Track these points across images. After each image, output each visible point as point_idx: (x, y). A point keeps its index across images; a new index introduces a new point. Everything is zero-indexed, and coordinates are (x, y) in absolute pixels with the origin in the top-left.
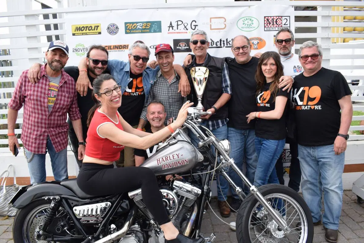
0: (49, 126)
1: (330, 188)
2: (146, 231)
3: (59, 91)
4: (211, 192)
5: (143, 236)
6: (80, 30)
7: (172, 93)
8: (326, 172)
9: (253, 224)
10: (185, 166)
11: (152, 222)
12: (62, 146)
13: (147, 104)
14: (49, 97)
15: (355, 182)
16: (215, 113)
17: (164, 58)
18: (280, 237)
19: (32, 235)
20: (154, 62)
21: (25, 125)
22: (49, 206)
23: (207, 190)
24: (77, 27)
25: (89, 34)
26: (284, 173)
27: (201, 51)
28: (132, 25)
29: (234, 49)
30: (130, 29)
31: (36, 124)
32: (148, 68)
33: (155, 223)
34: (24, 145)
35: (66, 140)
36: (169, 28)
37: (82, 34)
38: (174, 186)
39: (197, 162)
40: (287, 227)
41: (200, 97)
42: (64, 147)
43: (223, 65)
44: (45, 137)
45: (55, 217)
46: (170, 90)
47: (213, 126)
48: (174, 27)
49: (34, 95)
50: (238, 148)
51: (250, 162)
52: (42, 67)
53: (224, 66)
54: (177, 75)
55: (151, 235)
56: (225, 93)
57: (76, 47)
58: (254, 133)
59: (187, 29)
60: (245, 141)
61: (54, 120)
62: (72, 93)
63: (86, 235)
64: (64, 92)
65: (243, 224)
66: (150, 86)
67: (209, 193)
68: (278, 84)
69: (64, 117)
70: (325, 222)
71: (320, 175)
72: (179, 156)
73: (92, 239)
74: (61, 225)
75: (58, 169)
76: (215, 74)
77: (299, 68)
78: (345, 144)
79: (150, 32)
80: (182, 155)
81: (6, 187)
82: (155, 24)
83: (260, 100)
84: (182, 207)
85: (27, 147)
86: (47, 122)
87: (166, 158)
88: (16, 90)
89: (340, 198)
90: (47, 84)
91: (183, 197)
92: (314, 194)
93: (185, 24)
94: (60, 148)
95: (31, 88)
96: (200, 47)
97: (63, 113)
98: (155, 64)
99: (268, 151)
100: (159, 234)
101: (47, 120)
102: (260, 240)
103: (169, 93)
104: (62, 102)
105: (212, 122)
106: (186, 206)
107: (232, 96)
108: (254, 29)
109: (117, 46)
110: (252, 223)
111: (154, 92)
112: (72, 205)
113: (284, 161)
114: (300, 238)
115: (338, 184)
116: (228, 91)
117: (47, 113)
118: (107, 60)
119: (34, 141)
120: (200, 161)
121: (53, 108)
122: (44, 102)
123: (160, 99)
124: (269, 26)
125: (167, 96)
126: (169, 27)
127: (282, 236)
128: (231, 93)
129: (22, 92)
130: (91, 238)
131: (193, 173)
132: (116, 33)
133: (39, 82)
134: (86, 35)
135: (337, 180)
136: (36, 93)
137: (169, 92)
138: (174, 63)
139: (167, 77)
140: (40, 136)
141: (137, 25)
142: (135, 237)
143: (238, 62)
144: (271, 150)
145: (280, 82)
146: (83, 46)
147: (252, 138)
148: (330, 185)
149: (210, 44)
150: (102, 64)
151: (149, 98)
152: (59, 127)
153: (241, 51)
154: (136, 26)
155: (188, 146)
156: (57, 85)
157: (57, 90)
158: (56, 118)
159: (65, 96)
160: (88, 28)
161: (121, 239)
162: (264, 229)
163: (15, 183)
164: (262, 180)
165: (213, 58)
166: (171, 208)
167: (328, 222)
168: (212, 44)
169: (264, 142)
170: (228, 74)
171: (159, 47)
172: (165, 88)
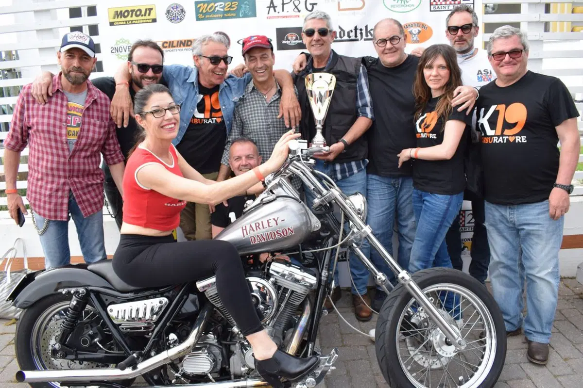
0: (71, 174)
1: (538, 275)
2: (226, 345)
3: (84, 116)
4: (333, 281)
5: (222, 352)
6: (122, 16)
7: (273, 119)
8: (532, 248)
9: (405, 334)
10: (289, 238)
11: (235, 330)
12: (94, 207)
13: (231, 137)
14: (68, 126)
15: (581, 264)
16: (345, 151)
17: (259, 59)
18: (449, 356)
19: (45, 350)
20: (241, 67)
21: (33, 174)
22: (69, 304)
23: (327, 277)
24: (117, 12)
25: (136, 22)
26: (463, 249)
27: (320, 48)
28: (208, 6)
29: (377, 43)
30: (204, 11)
31: (49, 172)
32: (230, 77)
33: (240, 333)
34: (33, 208)
35: (100, 197)
36: (268, 9)
37: (125, 23)
38: (271, 272)
39: (310, 231)
40: (460, 339)
41: (320, 124)
42: (97, 209)
43: (357, 70)
44: (66, 193)
45: (79, 322)
46: (269, 114)
47: (343, 171)
48: (276, 7)
49: (43, 124)
50: (384, 209)
51: (405, 231)
52: (54, 78)
53: (359, 70)
54: (279, 87)
55: (235, 352)
56: (362, 116)
57: (116, 44)
58: (412, 183)
59: (299, 11)
60: (396, 197)
61: (79, 164)
62: (107, 119)
63: (129, 351)
64: (93, 117)
65: (387, 333)
66: (232, 105)
67: (330, 283)
68: (451, 100)
69: (94, 159)
70: (528, 331)
71: (521, 253)
72: (278, 221)
73: (138, 358)
74: (90, 335)
75: (90, 244)
76: (344, 86)
77: (488, 73)
78: (567, 200)
79: (237, 17)
80: (284, 220)
81: (10, 274)
82: (245, 3)
83: (420, 127)
84: (285, 305)
85: (37, 209)
86: (67, 167)
87: (257, 225)
88: (14, 117)
89: (553, 291)
90: (65, 105)
91: (286, 290)
92: (511, 284)
93: (295, 2)
94: (89, 210)
95: (37, 112)
96: (318, 41)
97: (92, 152)
98: (243, 70)
99: (432, 212)
100: (246, 350)
101: (67, 164)
102: (416, 359)
103: (268, 119)
104: (91, 134)
105: (340, 166)
106: (292, 304)
107: (373, 120)
108: (412, 8)
109: (183, 42)
110: (402, 332)
111: (243, 117)
112: (107, 303)
113: (462, 229)
114: (482, 358)
115: (552, 268)
116: (367, 114)
117: (67, 153)
118: (161, 64)
119: (47, 199)
120: (316, 230)
121: (77, 144)
122: (61, 135)
123: (252, 128)
124: (439, 3)
125: (265, 123)
126: (269, 7)
127: (453, 354)
128: (372, 117)
129: (24, 120)
130: (136, 357)
131: (303, 250)
132: (181, 19)
133: (50, 102)
134: (132, 24)
135: (550, 260)
136: (46, 120)
137: (268, 116)
138: (275, 68)
139: (264, 92)
140: (57, 190)
141: (216, 5)
142: (207, 354)
143: (384, 65)
144: (439, 212)
145: (454, 96)
146: (127, 42)
147: (409, 191)
148: (537, 269)
149: (338, 35)
150: (154, 71)
151: (234, 127)
152: (88, 175)
153: (389, 45)
154: (214, 7)
155: (294, 206)
156: (81, 106)
157: (81, 115)
158: (82, 160)
159: (95, 125)
160: (134, 13)
161: (184, 356)
162: (424, 341)
163: (26, 266)
164: (423, 261)
165: (341, 57)
166: (267, 307)
167: (533, 331)
168: (342, 36)
169: (426, 198)
170: (367, 85)
171: (249, 41)
172: (261, 110)
